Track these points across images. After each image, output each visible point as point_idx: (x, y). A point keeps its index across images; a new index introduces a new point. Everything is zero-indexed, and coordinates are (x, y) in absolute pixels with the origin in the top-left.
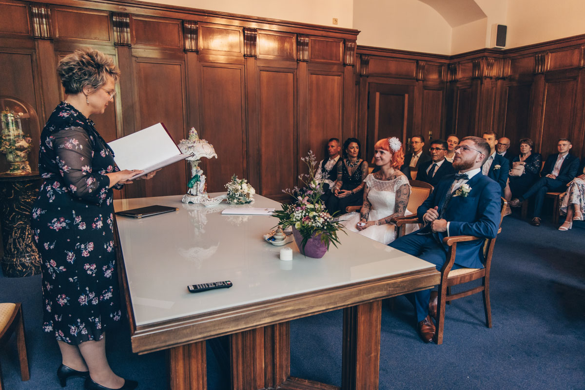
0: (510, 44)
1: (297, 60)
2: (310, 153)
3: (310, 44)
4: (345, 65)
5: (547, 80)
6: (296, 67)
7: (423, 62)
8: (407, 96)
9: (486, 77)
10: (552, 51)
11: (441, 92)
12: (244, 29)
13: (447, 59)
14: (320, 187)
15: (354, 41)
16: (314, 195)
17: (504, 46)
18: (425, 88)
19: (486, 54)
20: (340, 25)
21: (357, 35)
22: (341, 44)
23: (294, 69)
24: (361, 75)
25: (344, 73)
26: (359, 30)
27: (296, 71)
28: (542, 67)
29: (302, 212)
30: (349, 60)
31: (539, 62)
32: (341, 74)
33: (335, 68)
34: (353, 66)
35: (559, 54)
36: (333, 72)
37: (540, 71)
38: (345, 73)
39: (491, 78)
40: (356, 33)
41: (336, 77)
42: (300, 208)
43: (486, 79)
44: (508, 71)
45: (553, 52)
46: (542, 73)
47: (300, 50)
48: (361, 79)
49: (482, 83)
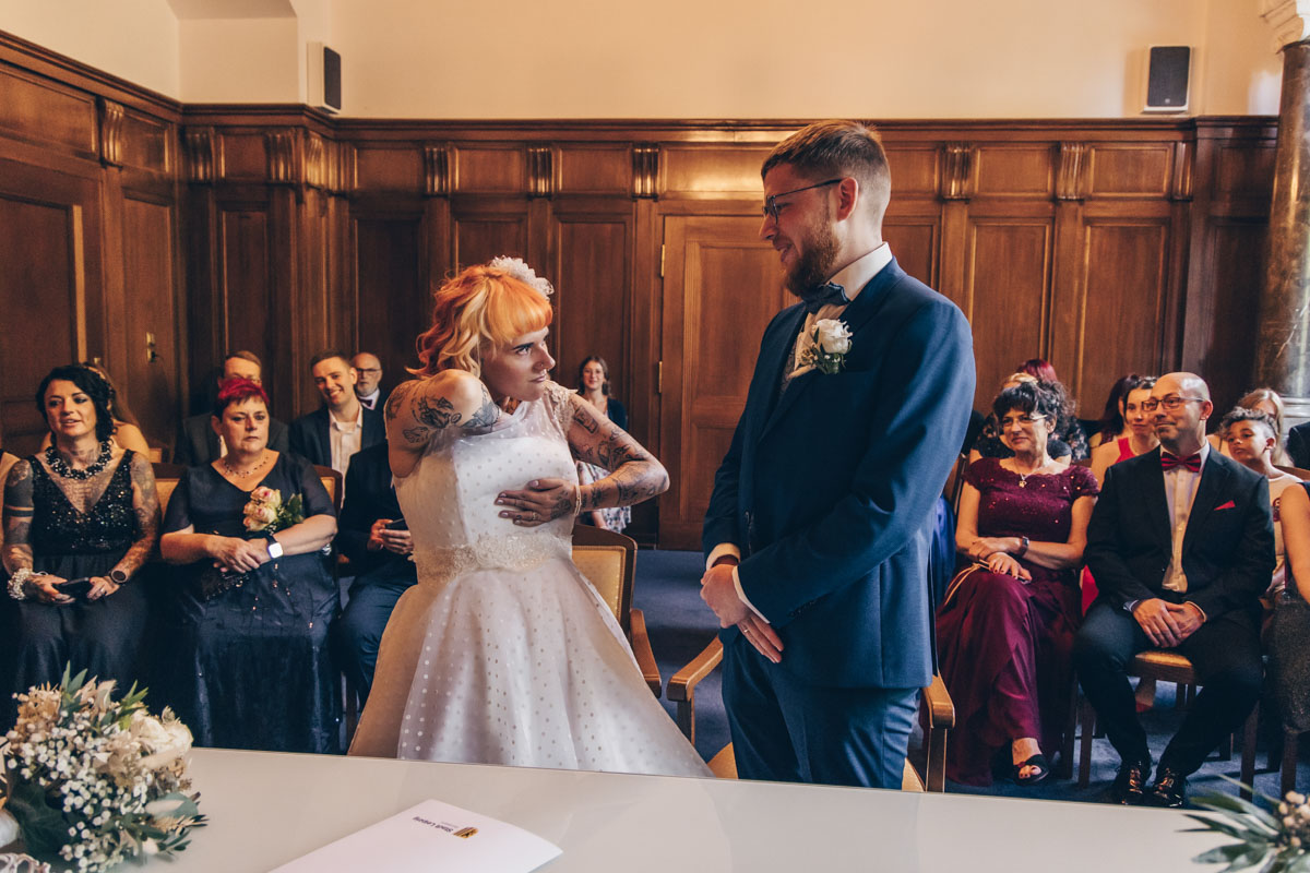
0: (348, 109)
5: (457, 215)
7: (118, 107)
8: (77, 211)
9: (309, 186)
10: (463, 145)
11: (167, 210)
13: (175, 111)
17: (339, 108)
18: (128, 191)
19: (304, 120)
28: (441, 182)
31: (433, 167)
35: (479, 156)
37: (436, 189)
39: (317, 189)
43: (308, 191)
44: (353, 177)
45: (465, 149)
46: (443, 195)
49: (300, 201)
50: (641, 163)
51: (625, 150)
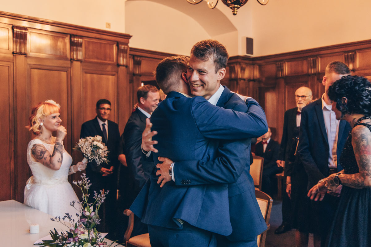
0: (256, 53)
1: (71, 59)
2: (83, 176)
3: (83, 45)
4: (118, 65)
5: (287, 83)
6: (69, 66)
9: (241, 79)
10: (288, 60)
12: (13, 27)
14: (95, 214)
15: (127, 44)
16: (88, 225)
17: (252, 54)
19: (239, 60)
20: (113, 29)
21: (129, 39)
22: (115, 47)
23: (68, 68)
24: (134, 74)
25: (117, 72)
26: (131, 35)
27: (69, 70)
28: (281, 73)
29: (75, 243)
30: (122, 61)
31: (279, 69)
32: (115, 73)
33: (109, 68)
34: (127, 66)
35: (294, 63)
36: (108, 71)
37: (280, 76)
38: (119, 72)
39: (244, 80)
40: (128, 37)
41: (110, 77)
42: (72, 240)
43: (240, 81)
44: (257, 74)
45: (289, 62)
46: (282, 77)
47: (73, 51)
48: (134, 78)
49: (237, 84)
50: (348, 58)
51: (342, 55)
